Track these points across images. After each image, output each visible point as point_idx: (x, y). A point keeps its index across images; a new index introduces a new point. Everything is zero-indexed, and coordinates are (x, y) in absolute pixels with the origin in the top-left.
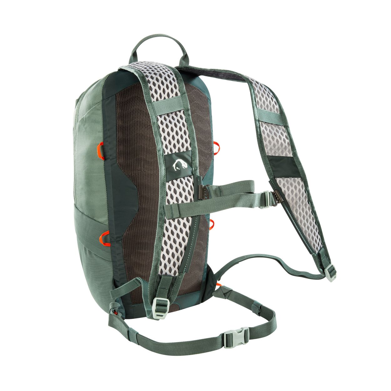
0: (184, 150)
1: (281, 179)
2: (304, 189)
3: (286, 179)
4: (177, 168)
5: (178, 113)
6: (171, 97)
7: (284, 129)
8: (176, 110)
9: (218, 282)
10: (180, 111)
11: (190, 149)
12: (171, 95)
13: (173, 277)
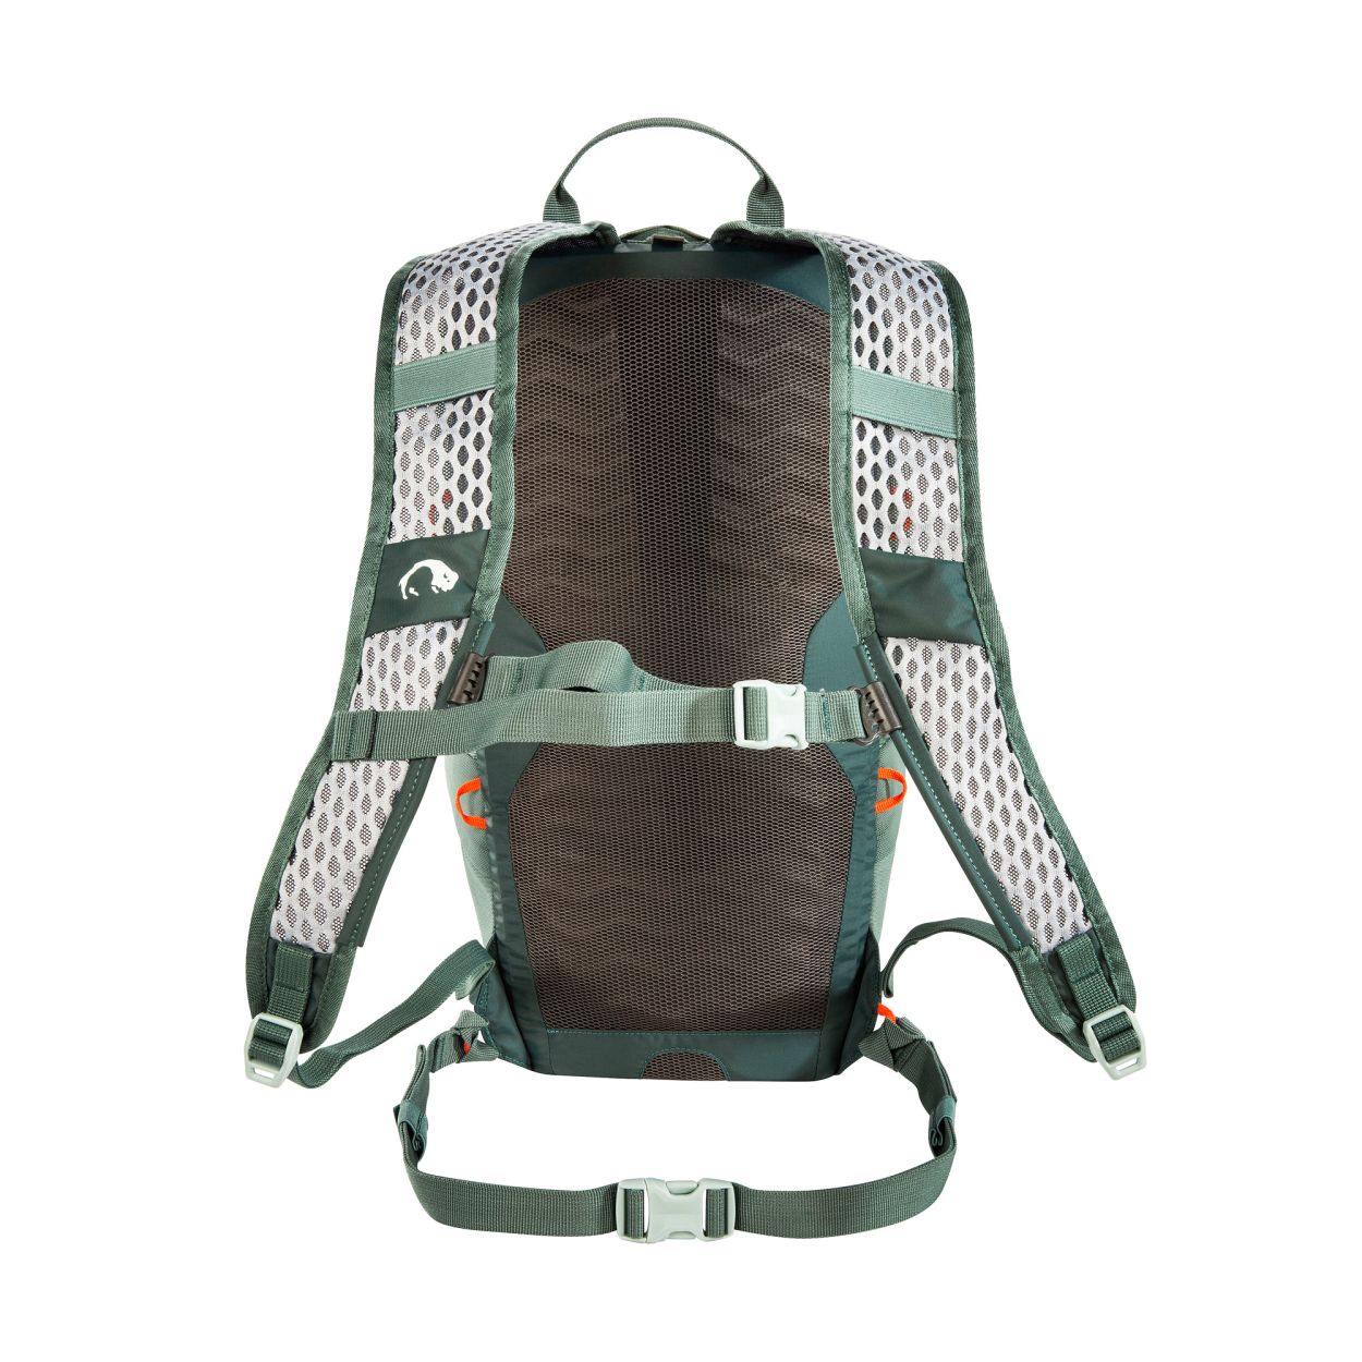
0: (468, 527)
1: (903, 643)
2: (993, 689)
3: (922, 645)
4: (412, 590)
5: (474, 399)
6: (463, 345)
7: (954, 451)
8: (471, 391)
9: (885, 1001)
10: (481, 394)
11: (487, 524)
12: (465, 338)
13: (315, 953)
